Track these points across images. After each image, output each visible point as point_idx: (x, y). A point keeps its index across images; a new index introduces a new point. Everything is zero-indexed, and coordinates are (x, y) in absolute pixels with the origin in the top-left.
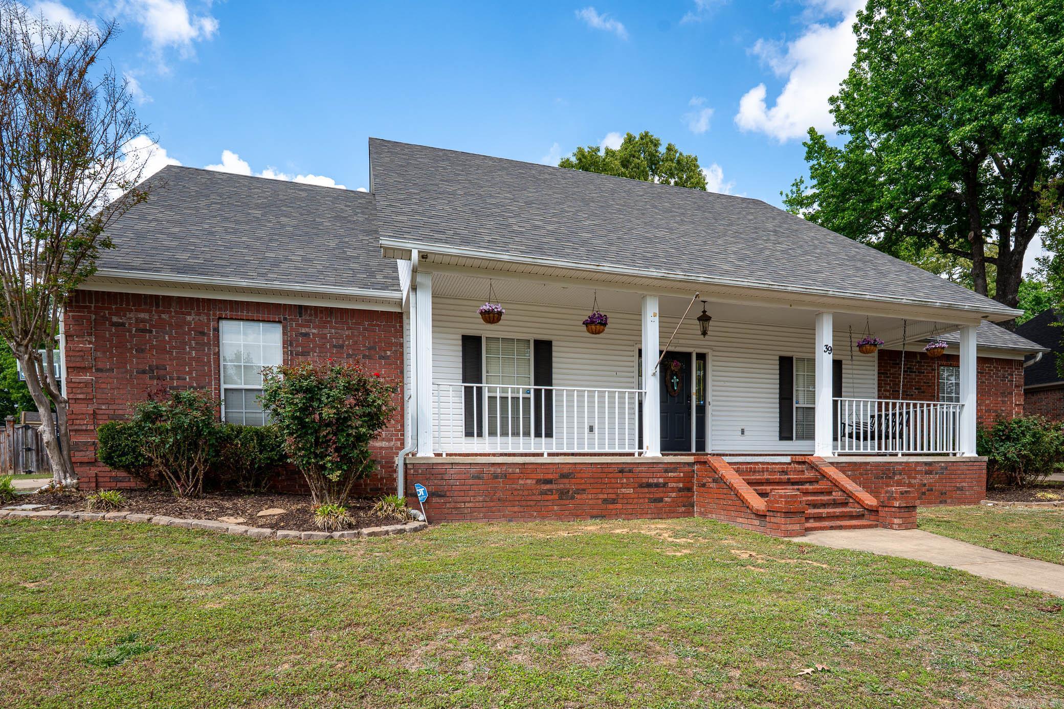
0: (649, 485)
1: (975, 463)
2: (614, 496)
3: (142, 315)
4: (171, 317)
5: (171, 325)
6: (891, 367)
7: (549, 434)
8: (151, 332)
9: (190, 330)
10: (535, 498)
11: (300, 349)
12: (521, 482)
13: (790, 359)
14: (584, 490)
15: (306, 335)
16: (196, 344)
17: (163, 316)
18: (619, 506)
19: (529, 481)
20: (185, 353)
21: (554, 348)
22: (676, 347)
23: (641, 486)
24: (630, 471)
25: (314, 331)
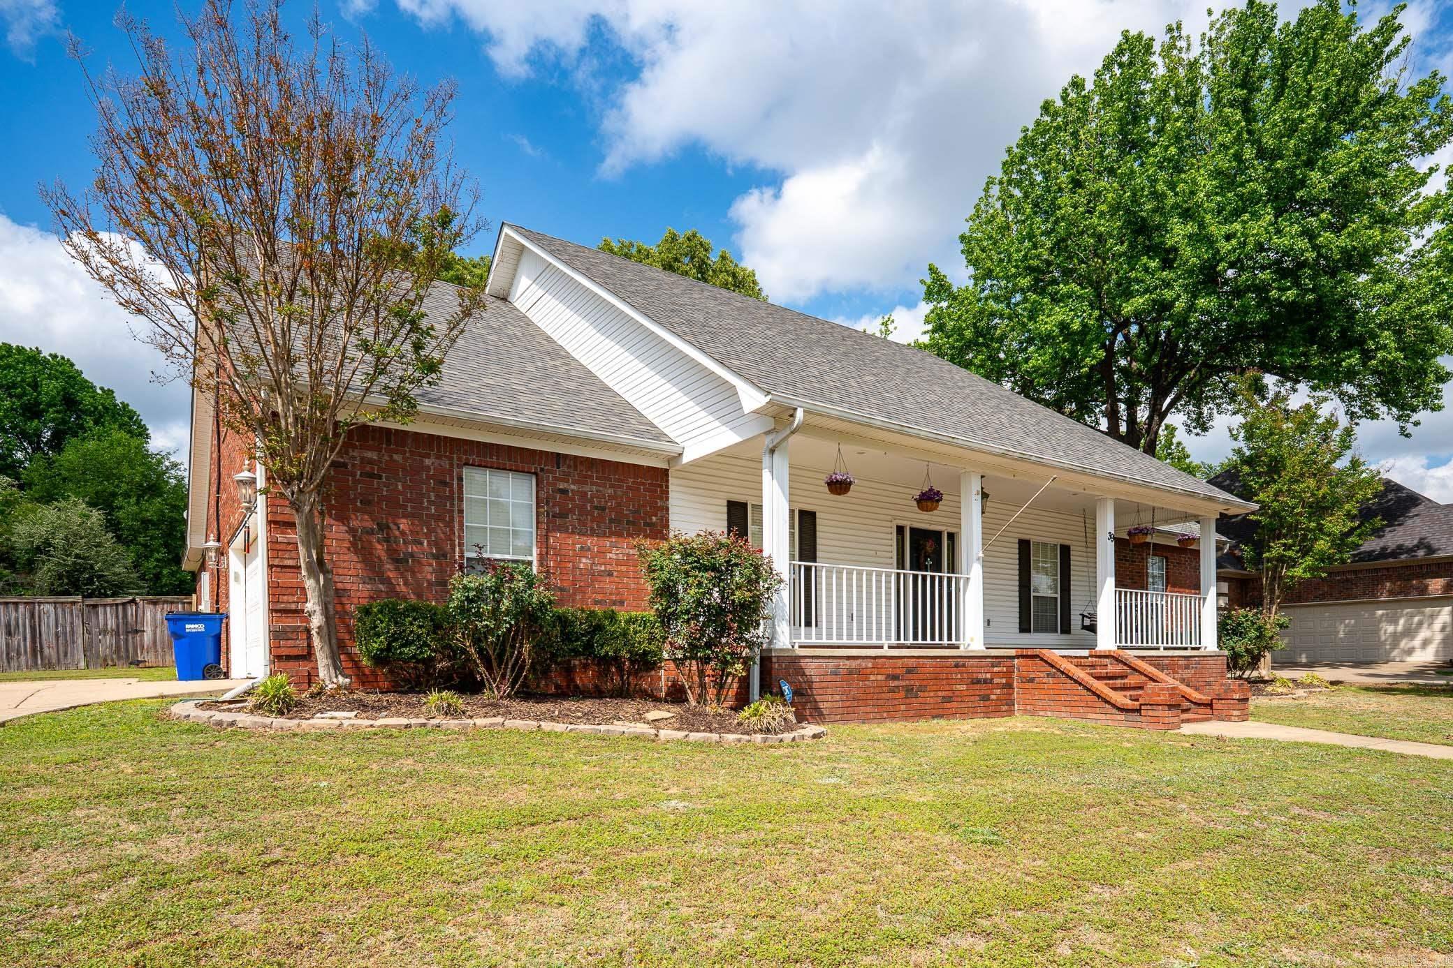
0: (978, 681)
2: (950, 694)
3: (370, 455)
4: (405, 459)
5: (404, 469)
8: (380, 477)
9: (429, 477)
11: (557, 510)
12: (872, 678)
13: (1027, 543)
15: (564, 492)
16: (436, 496)
17: (395, 456)
19: (879, 677)
20: (423, 509)
21: (818, 520)
22: (931, 524)
23: (973, 683)
24: (964, 666)
25: (572, 487)
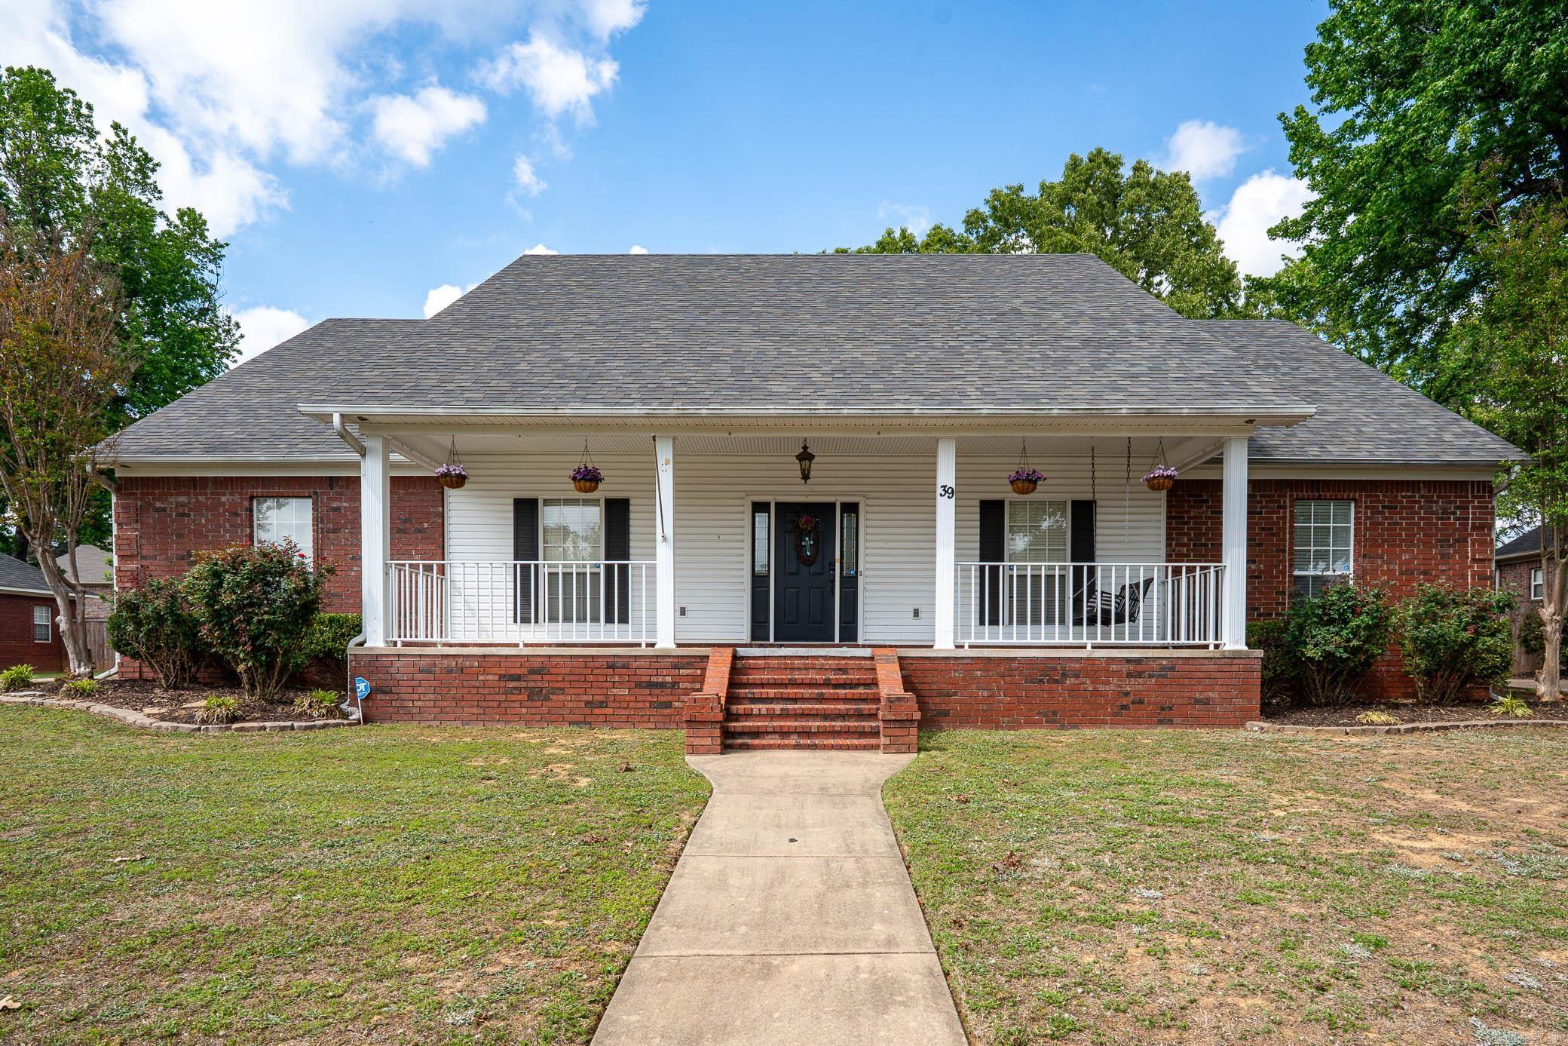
0: (651, 685)
1: (1235, 661)
2: (601, 698)
3: (182, 499)
4: (207, 499)
5: (207, 508)
6: (1190, 507)
7: (624, 619)
8: (189, 515)
9: (225, 511)
10: (497, 697)
11: (330, 526)
12: (481, 678)
13: (999, 504)
14: (563, 689)
15: (337, 509)
16: (231, 526)
17: (200, 498)
18: (609, 711)
19: (491, 677)
20: (220, 537)
21: (632, 508)
22: (807, 496)
23: (639, 685)
24: (626, 666)
25: (345, 504)
